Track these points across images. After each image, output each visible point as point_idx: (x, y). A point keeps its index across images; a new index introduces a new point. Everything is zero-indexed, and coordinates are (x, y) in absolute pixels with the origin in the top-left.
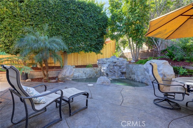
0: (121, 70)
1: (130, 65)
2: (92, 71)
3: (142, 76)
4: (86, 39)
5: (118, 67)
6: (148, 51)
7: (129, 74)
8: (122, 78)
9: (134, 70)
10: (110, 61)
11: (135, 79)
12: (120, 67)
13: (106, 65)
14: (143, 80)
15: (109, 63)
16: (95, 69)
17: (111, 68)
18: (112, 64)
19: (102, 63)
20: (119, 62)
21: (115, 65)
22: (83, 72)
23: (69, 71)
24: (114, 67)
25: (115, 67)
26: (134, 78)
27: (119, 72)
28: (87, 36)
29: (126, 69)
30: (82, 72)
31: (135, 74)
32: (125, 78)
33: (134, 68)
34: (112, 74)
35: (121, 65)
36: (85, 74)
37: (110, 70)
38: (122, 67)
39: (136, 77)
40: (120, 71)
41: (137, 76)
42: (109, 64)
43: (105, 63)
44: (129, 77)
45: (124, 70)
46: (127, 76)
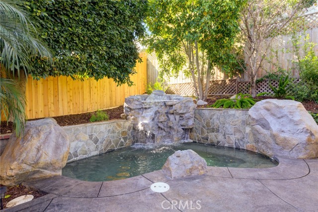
0: (183, 123)
1: (203, 111)
2: (113, 132)
3: (238, 136)
4: (99, 36)
5: (177, 117)
6: (224, 81)
7: (203, 132)
8: (186, 141)
9: (217, 122)
10: (158, 103)
11: (218, 142)
12: (181, 115)
13: (150, 113)
14: (241, 143)
15: (155, 109)
16: (119, 126)
17: (162, 118)
18: (164, 110)
19: (139, 107)
20: (179, 105)
21: (171, 111)
22: (91, 137)
23: (52, 144)
24: (168, 116)
25: (171, 117)
26: (215, 141)
27: (180, 129)
28: (103, 27)
29: (193, 119)
30: (87, 137)
31: (218, 131)
32: (192, 141)
33: (215, 117)
34: (164, 133)
35: (184, 112)
36: (96, 141)
37: (160, 125)
38: (186, 115)
39: (220, 137)
40: (182, 125)
41: (224, 135)
42: (157, 109)
43: (147, 106)
44: (203, 138)
45: (191, 123)
46: (197, 136)
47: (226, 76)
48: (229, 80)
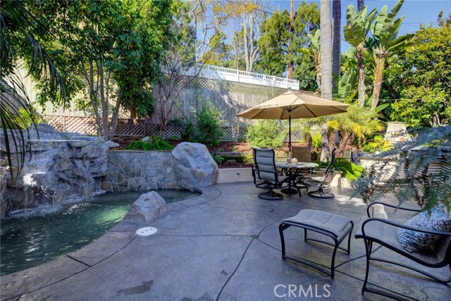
0: (95, 170)
1: (121, 154)
3: (160, 177)
5: (87, 163)
7: (120, 178)
8: (98, 193)
9: (137, 165)
10: (58, 143)
11: (140, 187)
12: (92, 160)
13: (45, 160)
14: (163, 183)
15: (52, 152)
17: (66, 166)
18: (67, 154)
20: (91, 146)
21: (80, 155)
24: (73, 163)
25: (79, 163)
26: (136, 185)
27: (91, 178)
29: (106, 164)
31: (139, 175)
32: (105, 192)
33: (135, 160)
34: (68, 187)
35: (97, 155)
38: (98, 160)
39: (142, 181)
40: (93, 173)
41: (146, 178)
42: (56, 153)
43: (40, 149)
44: (120, 185)
45: (104, 169)
46: (112, 184)
47: (133, 115)
48: (137, 120)
